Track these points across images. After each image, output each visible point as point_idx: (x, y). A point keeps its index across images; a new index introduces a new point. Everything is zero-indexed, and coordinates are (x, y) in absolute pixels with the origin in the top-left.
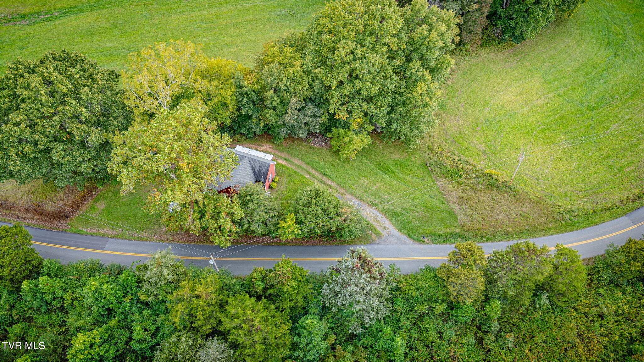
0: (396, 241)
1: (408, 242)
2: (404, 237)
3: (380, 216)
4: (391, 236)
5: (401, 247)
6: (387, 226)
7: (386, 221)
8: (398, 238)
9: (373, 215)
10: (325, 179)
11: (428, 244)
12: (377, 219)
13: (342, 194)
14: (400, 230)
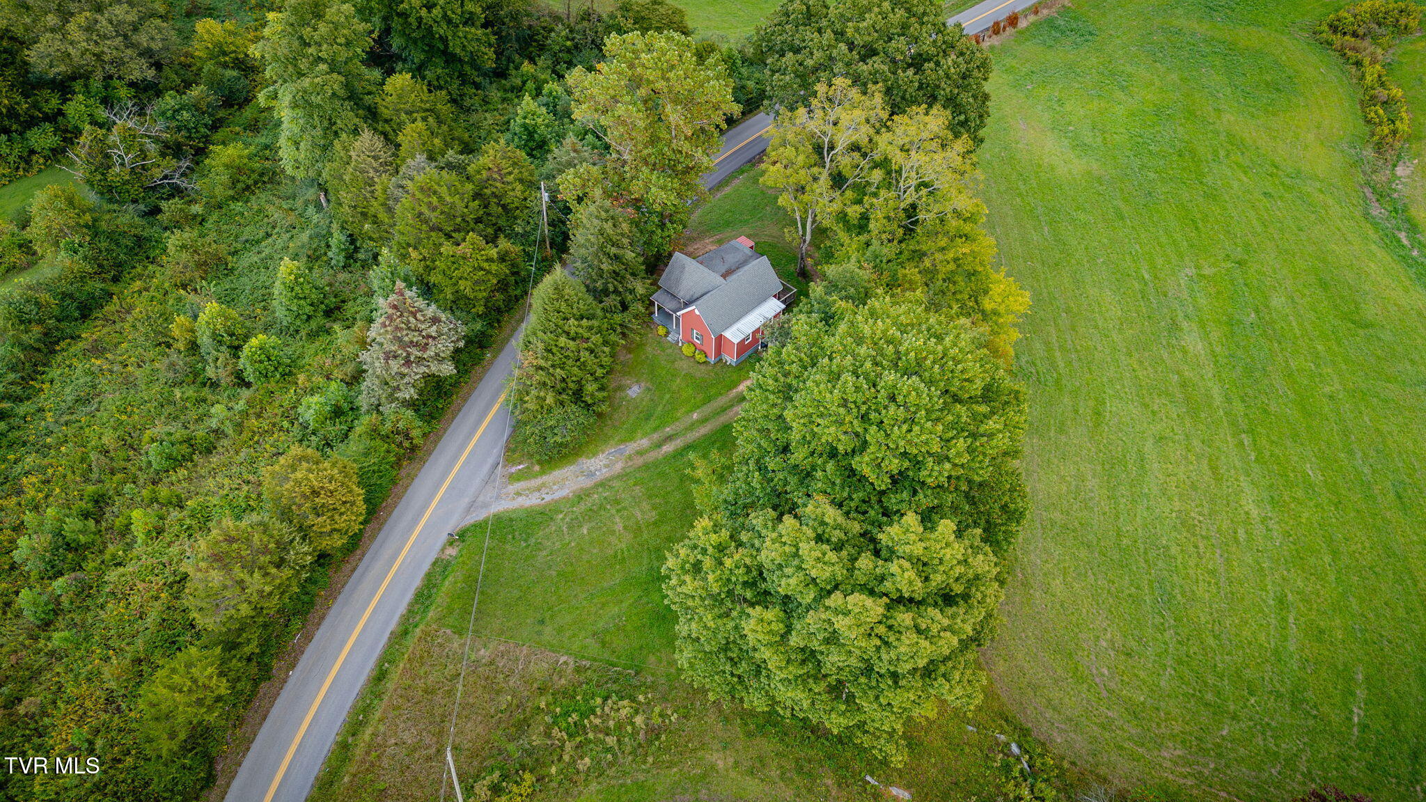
0: (481, 498)
1: (468, 517)
2: (480, 515)
3: (548, 498)
4: (498, 497)
5: (465, 501)
6: (520, 499)
7: (532, 501)
8: (486, 505)
9: (555, 487)
10: (678, 443)
11: (443, 550)
12: (544, 491)
13: (630, 458)
14: (498, 518)
